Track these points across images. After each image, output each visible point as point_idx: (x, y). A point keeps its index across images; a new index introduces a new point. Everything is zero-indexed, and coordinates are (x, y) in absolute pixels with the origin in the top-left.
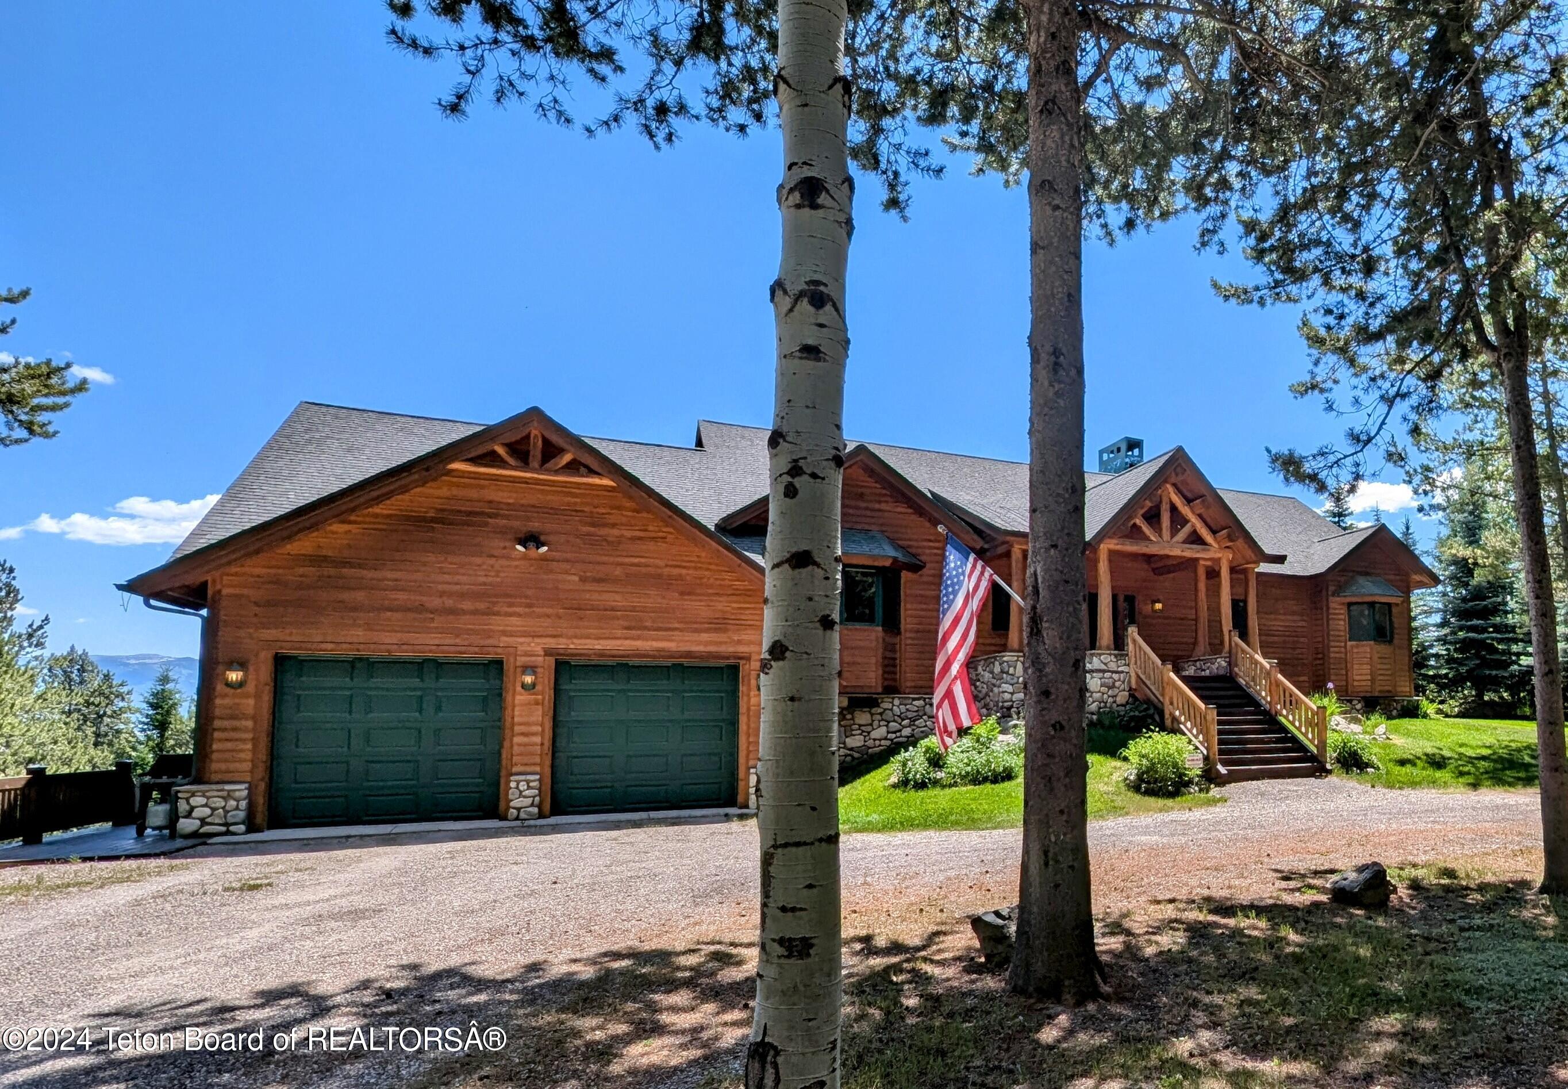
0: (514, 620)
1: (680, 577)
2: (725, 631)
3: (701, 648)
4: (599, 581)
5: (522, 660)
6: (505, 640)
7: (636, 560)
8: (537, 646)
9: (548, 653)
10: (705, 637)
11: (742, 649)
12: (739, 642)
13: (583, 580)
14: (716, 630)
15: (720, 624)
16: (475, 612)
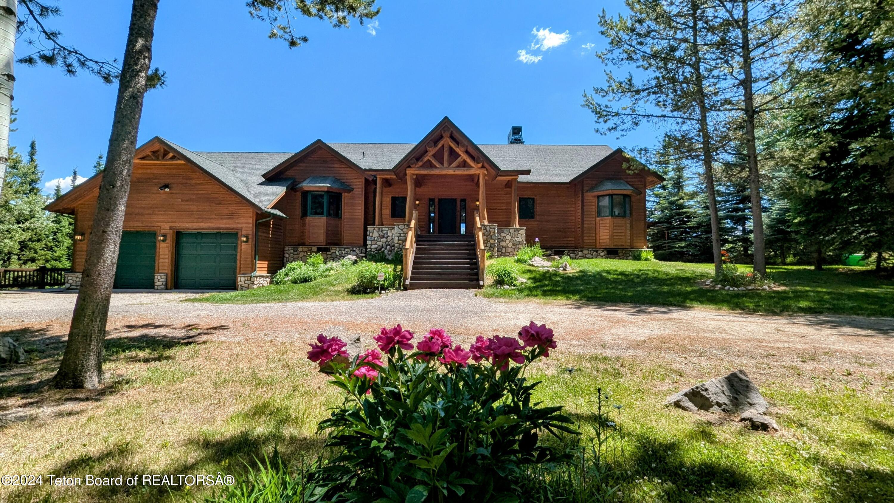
0: (160, 217)
1: (216, 198)
2: (233, 218)
3: (223, 226)
4: (187, 201)
5: (162, 231)
6: (158, 224)
7: (201, 192)
8: (167, 226)
9: (171, 228)
10: (225, 221)
11: (239, 226)
12: (238, 223)
13: (182, 201)
14: (229, 218)
15: (231, 216)
16: (148, 214)
